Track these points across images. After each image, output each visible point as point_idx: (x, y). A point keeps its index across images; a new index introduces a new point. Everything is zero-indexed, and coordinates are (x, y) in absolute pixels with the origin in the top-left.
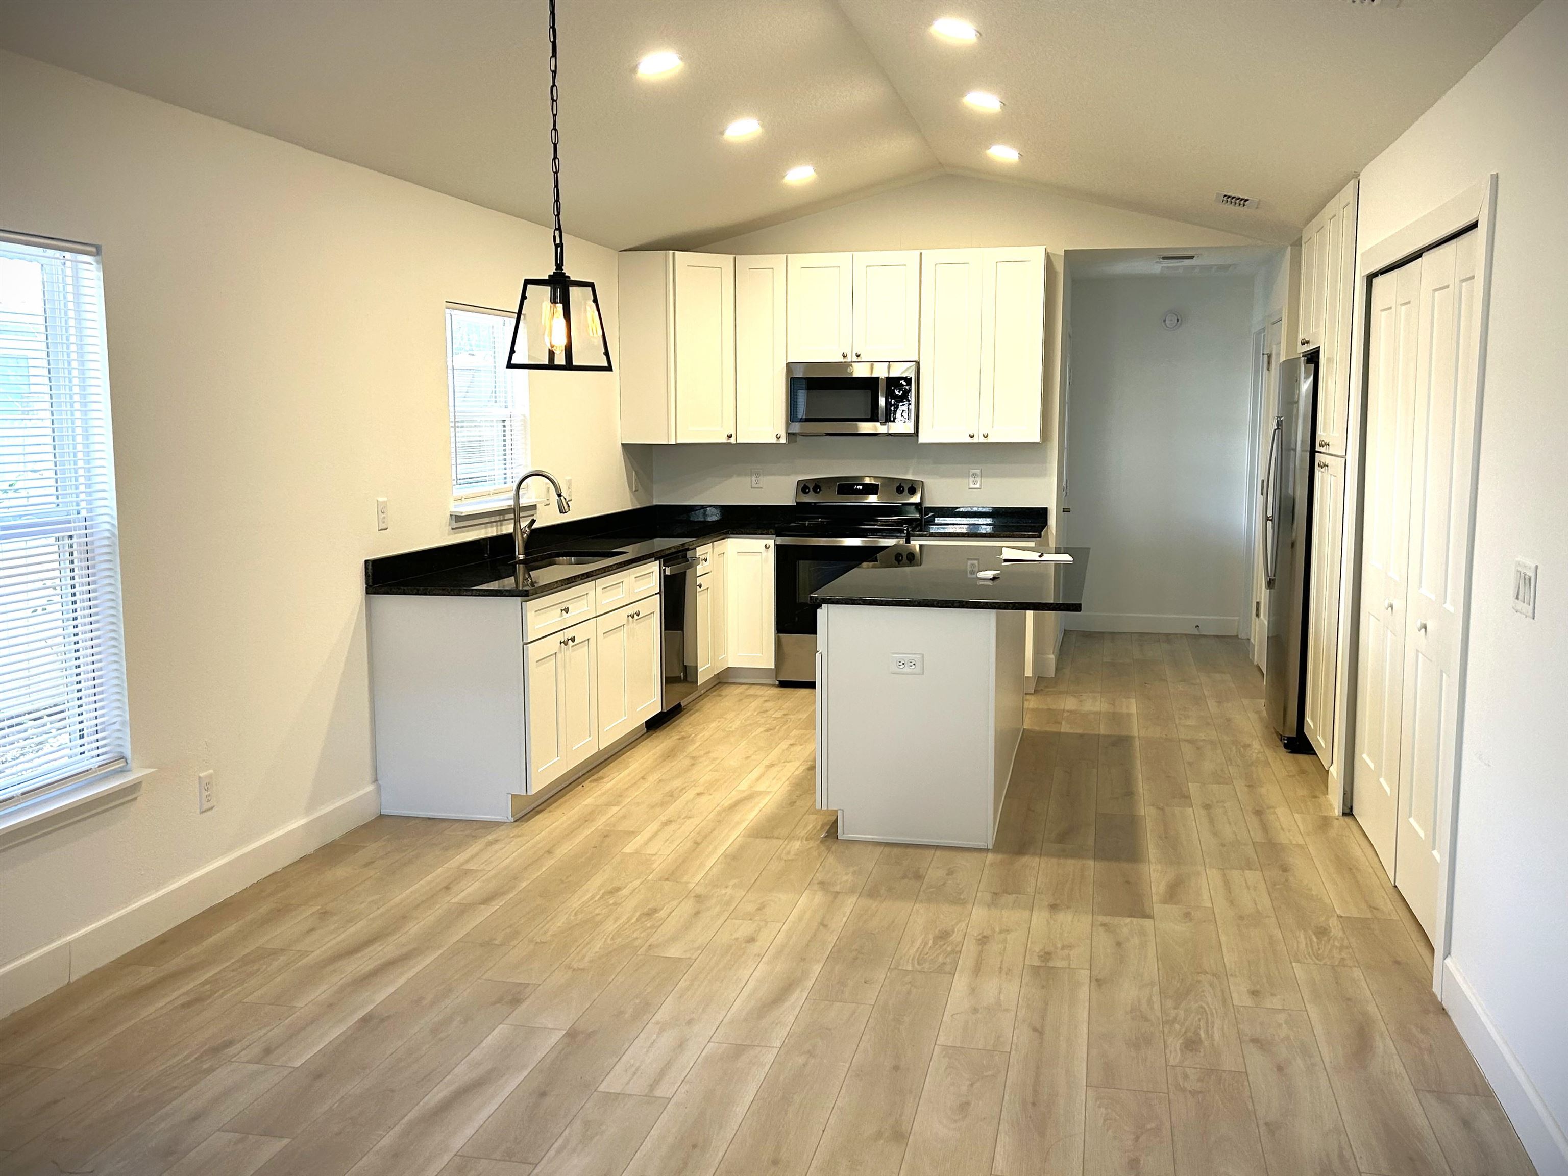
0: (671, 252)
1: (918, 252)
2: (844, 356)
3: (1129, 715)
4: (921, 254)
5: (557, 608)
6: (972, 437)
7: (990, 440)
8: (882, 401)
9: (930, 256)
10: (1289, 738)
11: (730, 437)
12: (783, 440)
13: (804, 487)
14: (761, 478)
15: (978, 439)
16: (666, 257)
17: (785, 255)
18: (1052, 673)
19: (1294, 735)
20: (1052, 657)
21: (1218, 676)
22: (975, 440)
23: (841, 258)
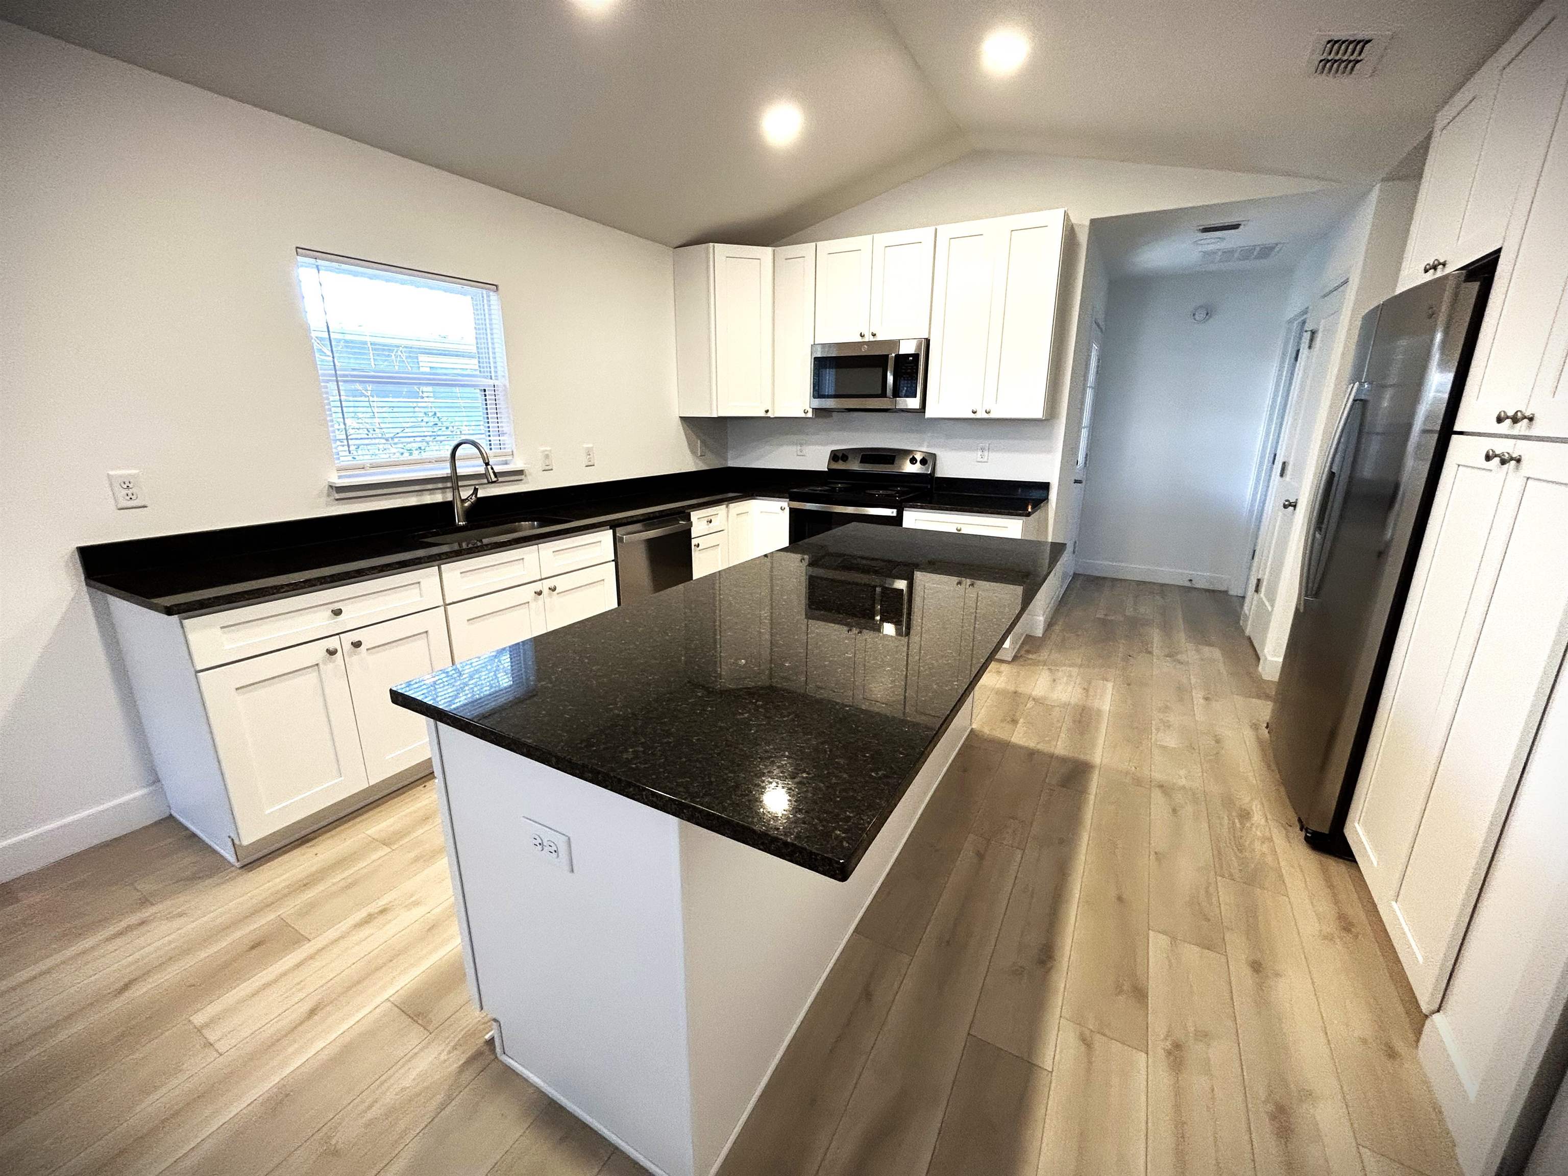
0: (711, 244)
1: (933, 229)
2: (862, 336)
3: (1099, 712)
4: (936, 229)
5: (328, 608)
6: (974, 412)
7: (992, 416)
8: (890, 379)
9: (946, 231)
10: (1315, 833)
11: (767, 411)
12: (810, 415)
13: (836, 456)
14: (804, 447)
15: (981, 415)
16: (707, 249)
17: (814, 244)
18: (1039, 632)
19: (1325, 830)
20: (1042, 618)
21: (1206, 650)
22: (978, 416)
23: (861, 242)
